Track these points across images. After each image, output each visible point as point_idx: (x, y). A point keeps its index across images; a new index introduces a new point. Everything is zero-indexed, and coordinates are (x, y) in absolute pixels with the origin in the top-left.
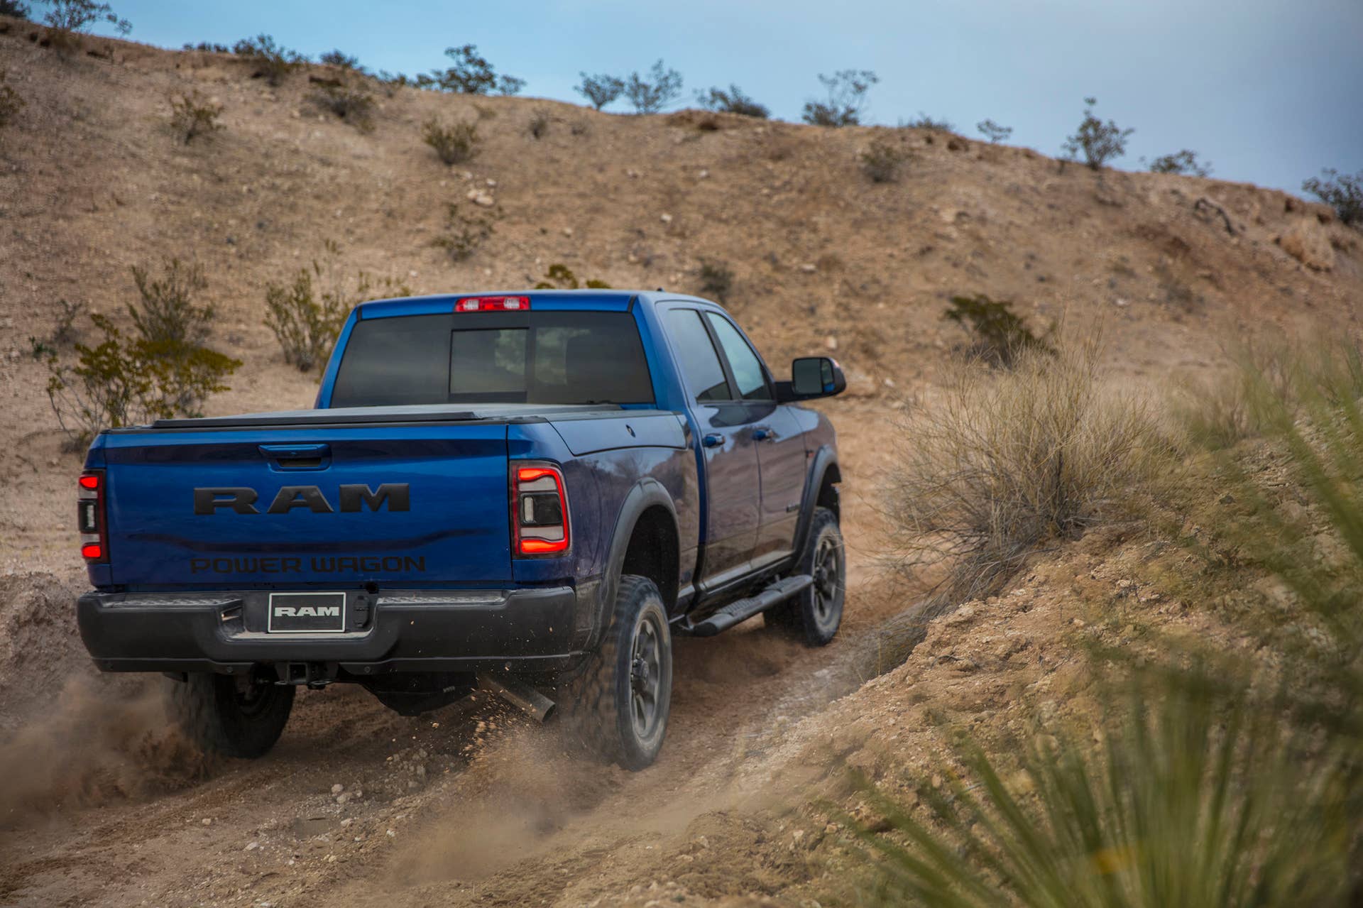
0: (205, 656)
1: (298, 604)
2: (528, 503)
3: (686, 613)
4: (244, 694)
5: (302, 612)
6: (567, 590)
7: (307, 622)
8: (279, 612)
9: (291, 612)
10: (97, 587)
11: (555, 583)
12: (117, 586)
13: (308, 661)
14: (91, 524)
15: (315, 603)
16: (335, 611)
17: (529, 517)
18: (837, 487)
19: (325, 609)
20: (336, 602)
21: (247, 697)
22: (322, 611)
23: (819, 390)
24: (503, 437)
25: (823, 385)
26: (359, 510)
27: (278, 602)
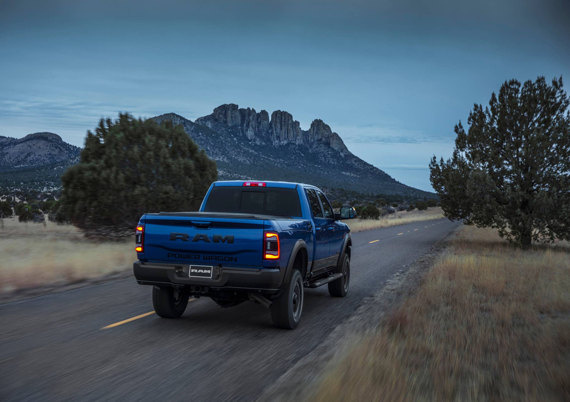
0: (171, 282)
1: (198, 269)
2: (269, 244)
3: (307, 281)
4: (176, 298)
5: (199, 271)
6: (278, 270)
7: (201, 274)
8: (192, 271)
9: (196, 271)
10: (140, 259)
11: (274, 268)
12: (145, 260)
13: (201, 286)
14: (139, 241)
15: (203, 269)
16: (209, 271)
17: (269, 248)
18: (350, 247)
19: (206, 271)
20: (210, 269)
21: (177, 299)
22: (205, 271)
23: (348, 217)
24: (263, 224)
25: (350, 215)
26: (218, 242)
27: (192, 268)
